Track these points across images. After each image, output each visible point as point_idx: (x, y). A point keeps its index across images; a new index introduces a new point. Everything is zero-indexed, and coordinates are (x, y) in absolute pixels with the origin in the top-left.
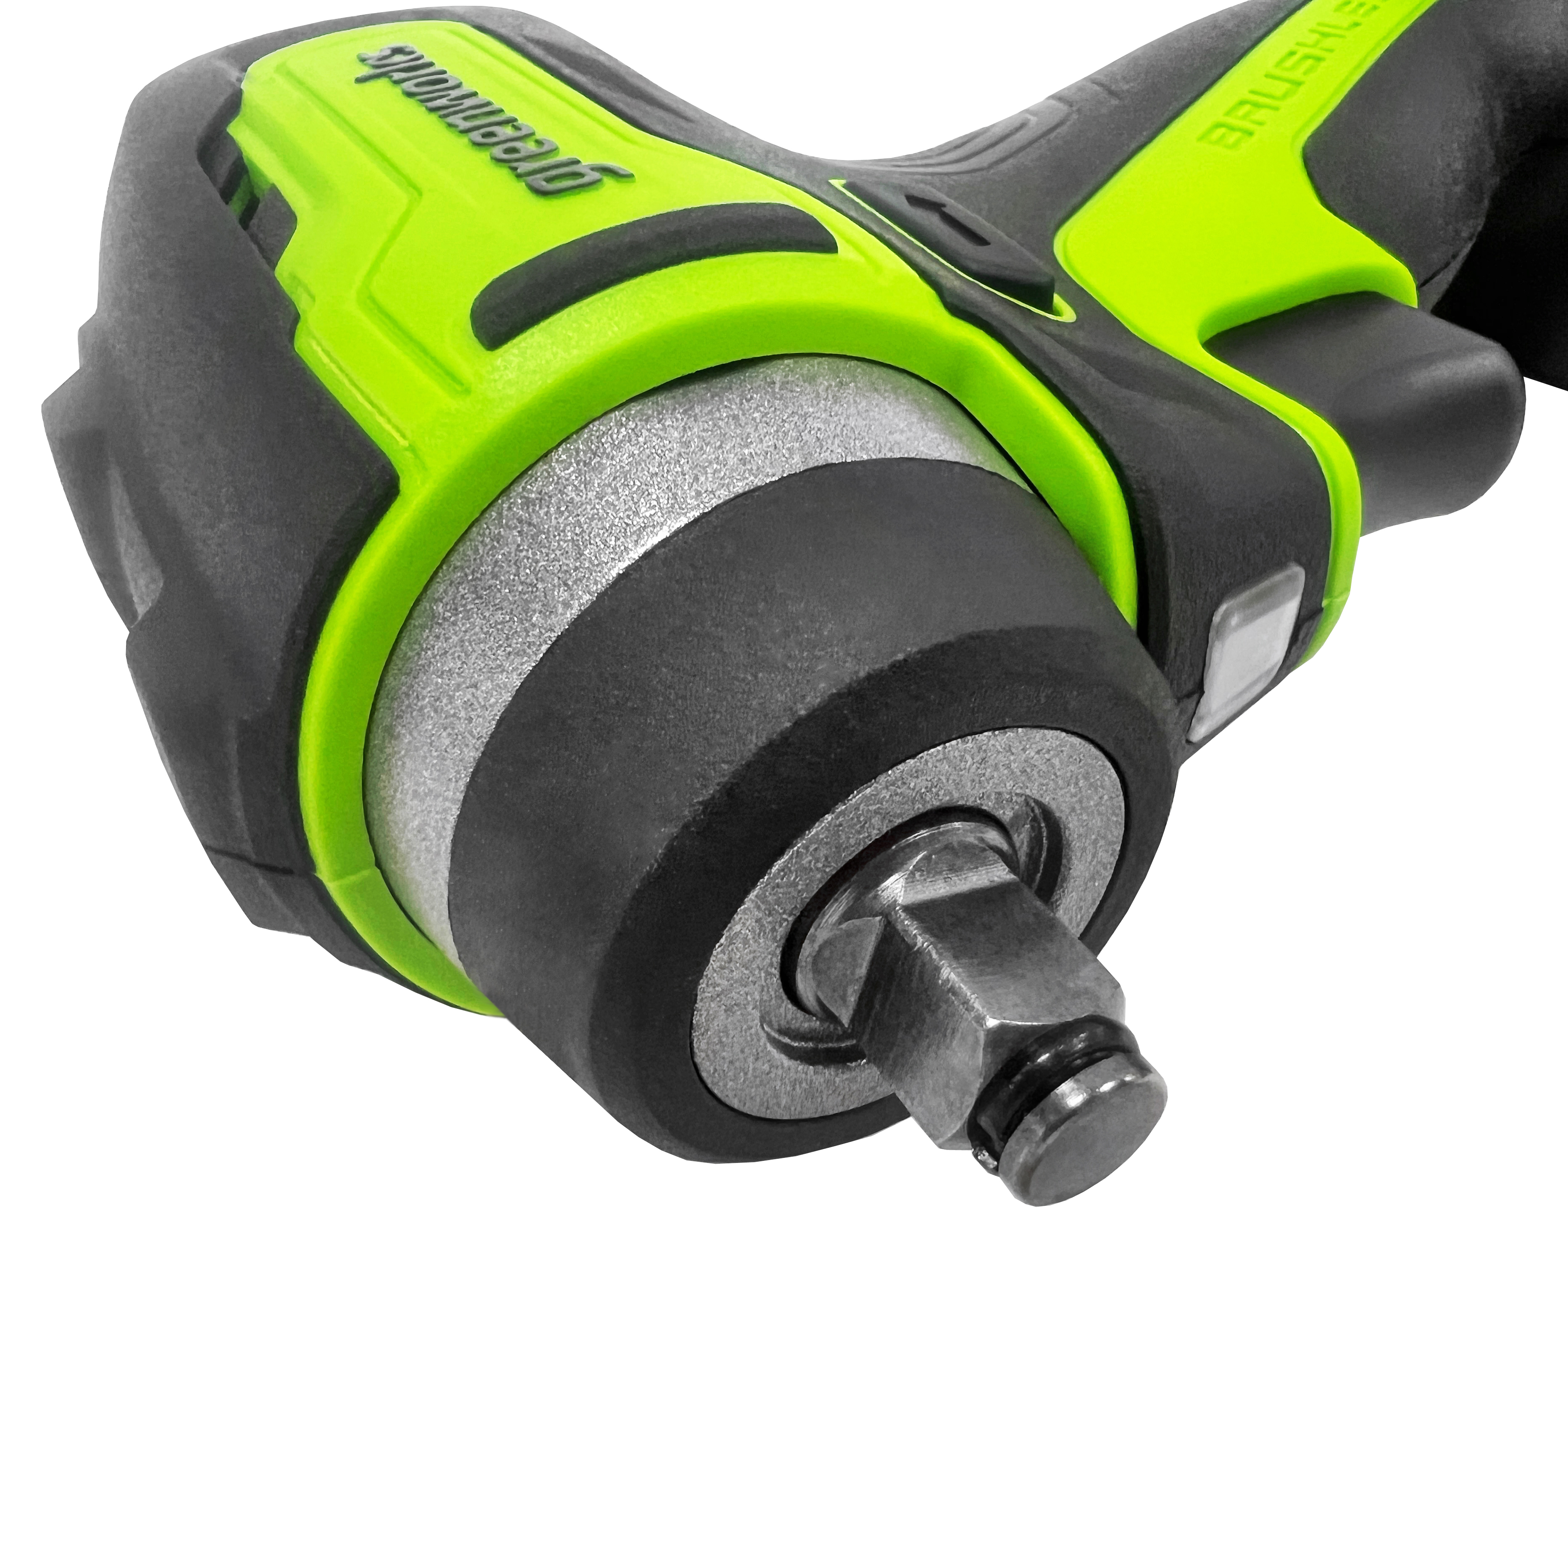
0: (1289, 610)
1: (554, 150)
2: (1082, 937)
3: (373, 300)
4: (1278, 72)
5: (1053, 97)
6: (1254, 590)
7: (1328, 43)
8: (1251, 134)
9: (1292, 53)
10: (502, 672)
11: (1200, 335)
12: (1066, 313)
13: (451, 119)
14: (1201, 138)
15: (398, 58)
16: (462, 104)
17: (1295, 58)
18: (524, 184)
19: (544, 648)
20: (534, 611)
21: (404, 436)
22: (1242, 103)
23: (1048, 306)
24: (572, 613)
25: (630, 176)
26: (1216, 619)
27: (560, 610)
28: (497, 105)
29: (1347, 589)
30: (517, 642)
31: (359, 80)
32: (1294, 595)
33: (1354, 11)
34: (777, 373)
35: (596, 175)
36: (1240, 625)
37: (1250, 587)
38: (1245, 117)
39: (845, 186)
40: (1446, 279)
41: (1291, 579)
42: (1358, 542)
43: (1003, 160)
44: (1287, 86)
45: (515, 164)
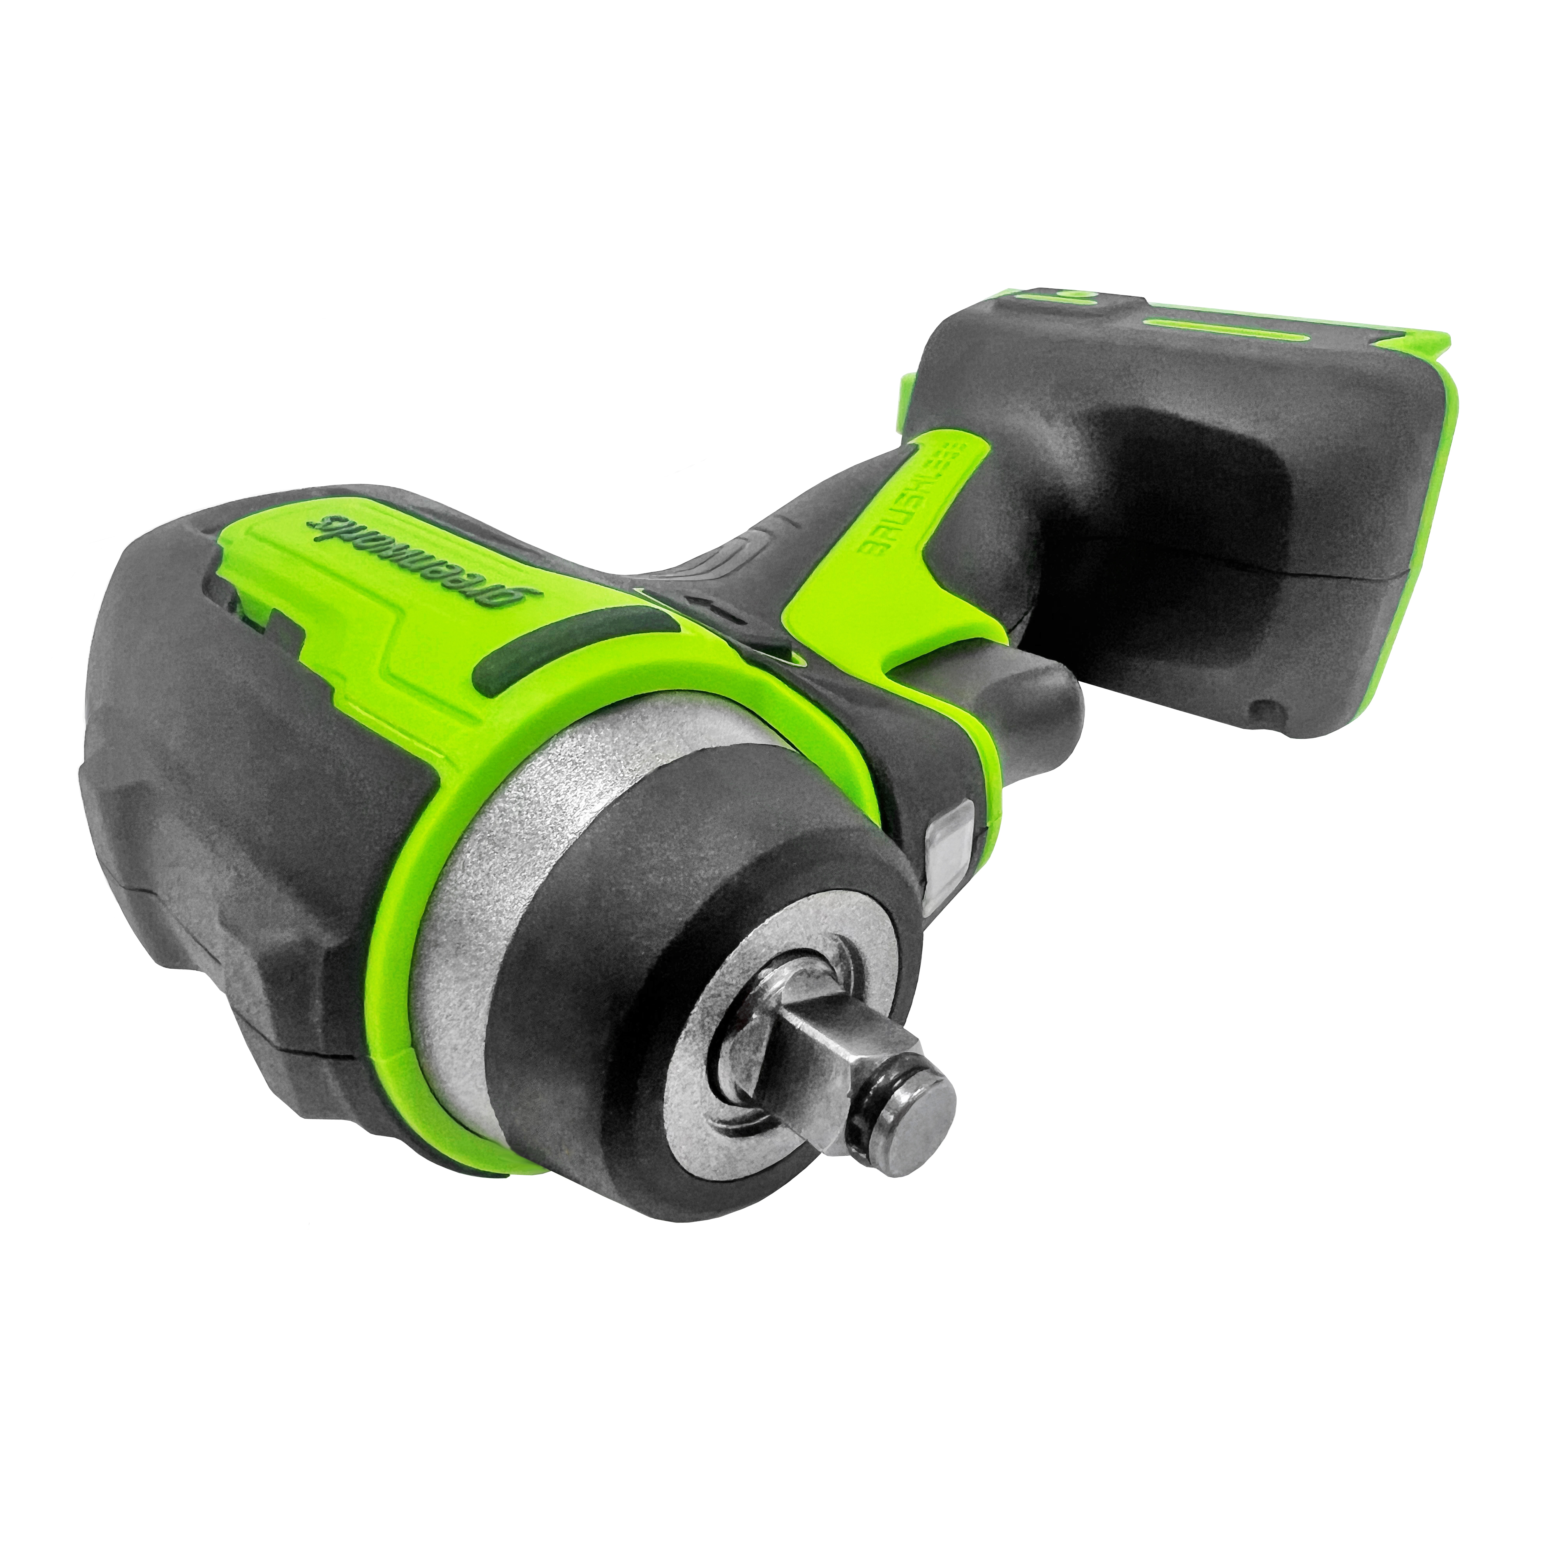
0: (968, 828)
1: (482, 581)
2: (890, 1017)
3: (393, 676)
4: (897, 507)
5: (754, 528)
6: (948, 815)
7: (924, 487)
8: (889, 546)
9: (903, 495)
10: (520, 888)
11: (883, 670)
12: (799, 661)
13: (402, 562)
14: (859, 550)
15: (336, 524)
16: (404, 553)
17: (905, 499)
18: (473, 601)
19: (548, 870)
20: (538, 848)
21: (441, 753)
22: (879, 527)
23: (789, 658)
24: (563, 848)
25: (541, 594)
26: (927, 837)
27: (556, 846)
28: (428, 553)
29: (1000, 815)
30: (528, 870)
31: (316, 540)
32: (971, 819)
33: (936, 467)
34: (660, 702)
35: (521, 594)
36: (941, 839)
37: (944, 814)
38: (882, 536)
39: (643, 592)
40: (1021, 629)
41: (967, 808)
42: (1001, 791)
43: (737, 569)
44: (904, 515)
45: (463, 590)
